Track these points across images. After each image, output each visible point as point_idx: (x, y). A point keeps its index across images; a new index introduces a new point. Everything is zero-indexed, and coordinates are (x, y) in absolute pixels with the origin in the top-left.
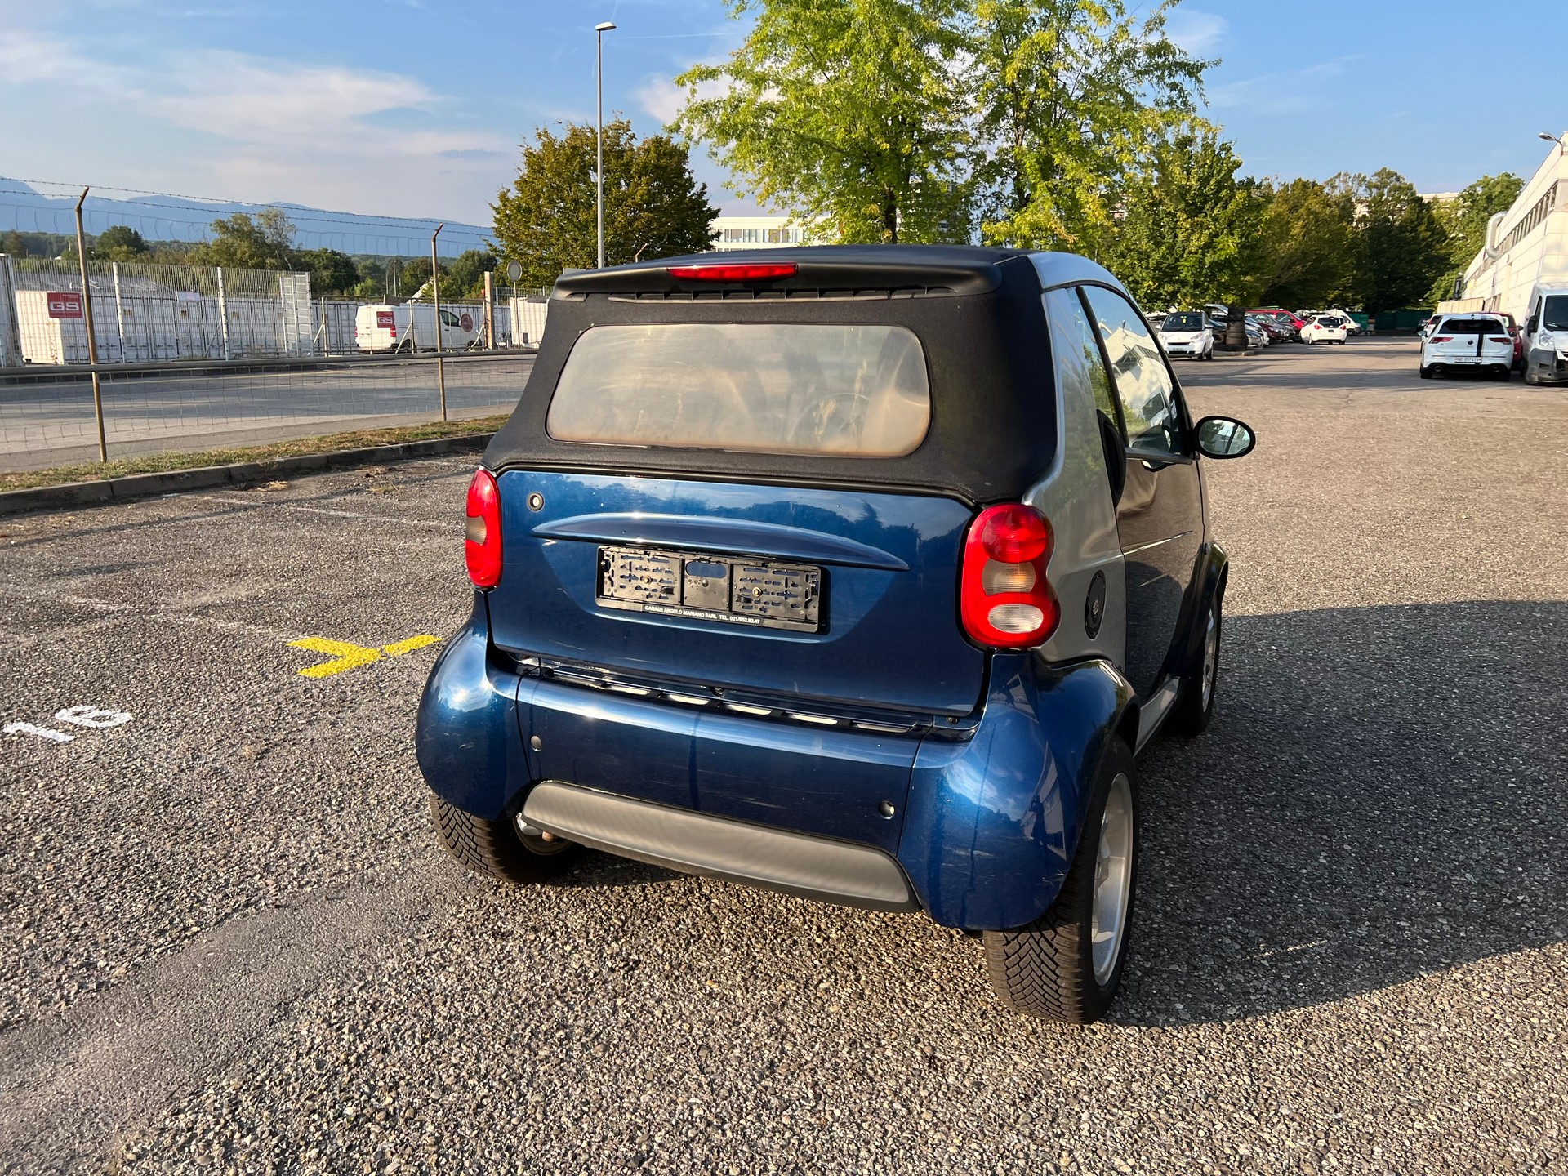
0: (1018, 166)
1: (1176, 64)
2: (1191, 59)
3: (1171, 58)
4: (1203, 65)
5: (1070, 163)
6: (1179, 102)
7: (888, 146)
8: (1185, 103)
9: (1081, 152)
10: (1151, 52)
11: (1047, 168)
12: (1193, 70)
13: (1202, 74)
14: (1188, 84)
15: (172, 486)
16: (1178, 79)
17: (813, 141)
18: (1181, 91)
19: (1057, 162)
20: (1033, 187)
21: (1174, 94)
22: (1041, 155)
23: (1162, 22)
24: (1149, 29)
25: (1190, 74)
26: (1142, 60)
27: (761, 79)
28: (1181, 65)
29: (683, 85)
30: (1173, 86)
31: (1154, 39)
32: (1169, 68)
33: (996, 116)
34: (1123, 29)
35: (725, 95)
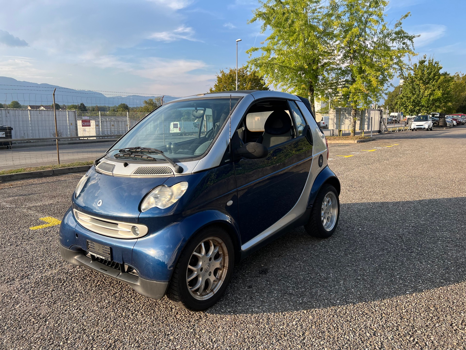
0: (351, 70)
1: (405, 36)
2: (410, 34)
3: (403, 35)
4: (414, 37)
5: (367, 68)
6: (406, 48)
7: (307, 67)
8: (408, 49)
9: (372, 66)
10: (396, 33)
11: (361, 71)
12: (411, 38)
13: (414, 40)
14: (409, 42)
15: (72, 171)
16: (405, 41)
17: (285, 67)
18: (407, 45)
19: (363, 69)
20: (356, 77)
21: (404, 46)
22: (358, 67)
23: (401, 24)
24: (396, 26)
25: (410, 39)
26: (394, 36)
27: (268, 49)
28: (407, 37)
29: (248, 53)
30: (404, 43)
31: (397, 29)
32: (402, 37)
33: (345, 56)
34: (384, 26)
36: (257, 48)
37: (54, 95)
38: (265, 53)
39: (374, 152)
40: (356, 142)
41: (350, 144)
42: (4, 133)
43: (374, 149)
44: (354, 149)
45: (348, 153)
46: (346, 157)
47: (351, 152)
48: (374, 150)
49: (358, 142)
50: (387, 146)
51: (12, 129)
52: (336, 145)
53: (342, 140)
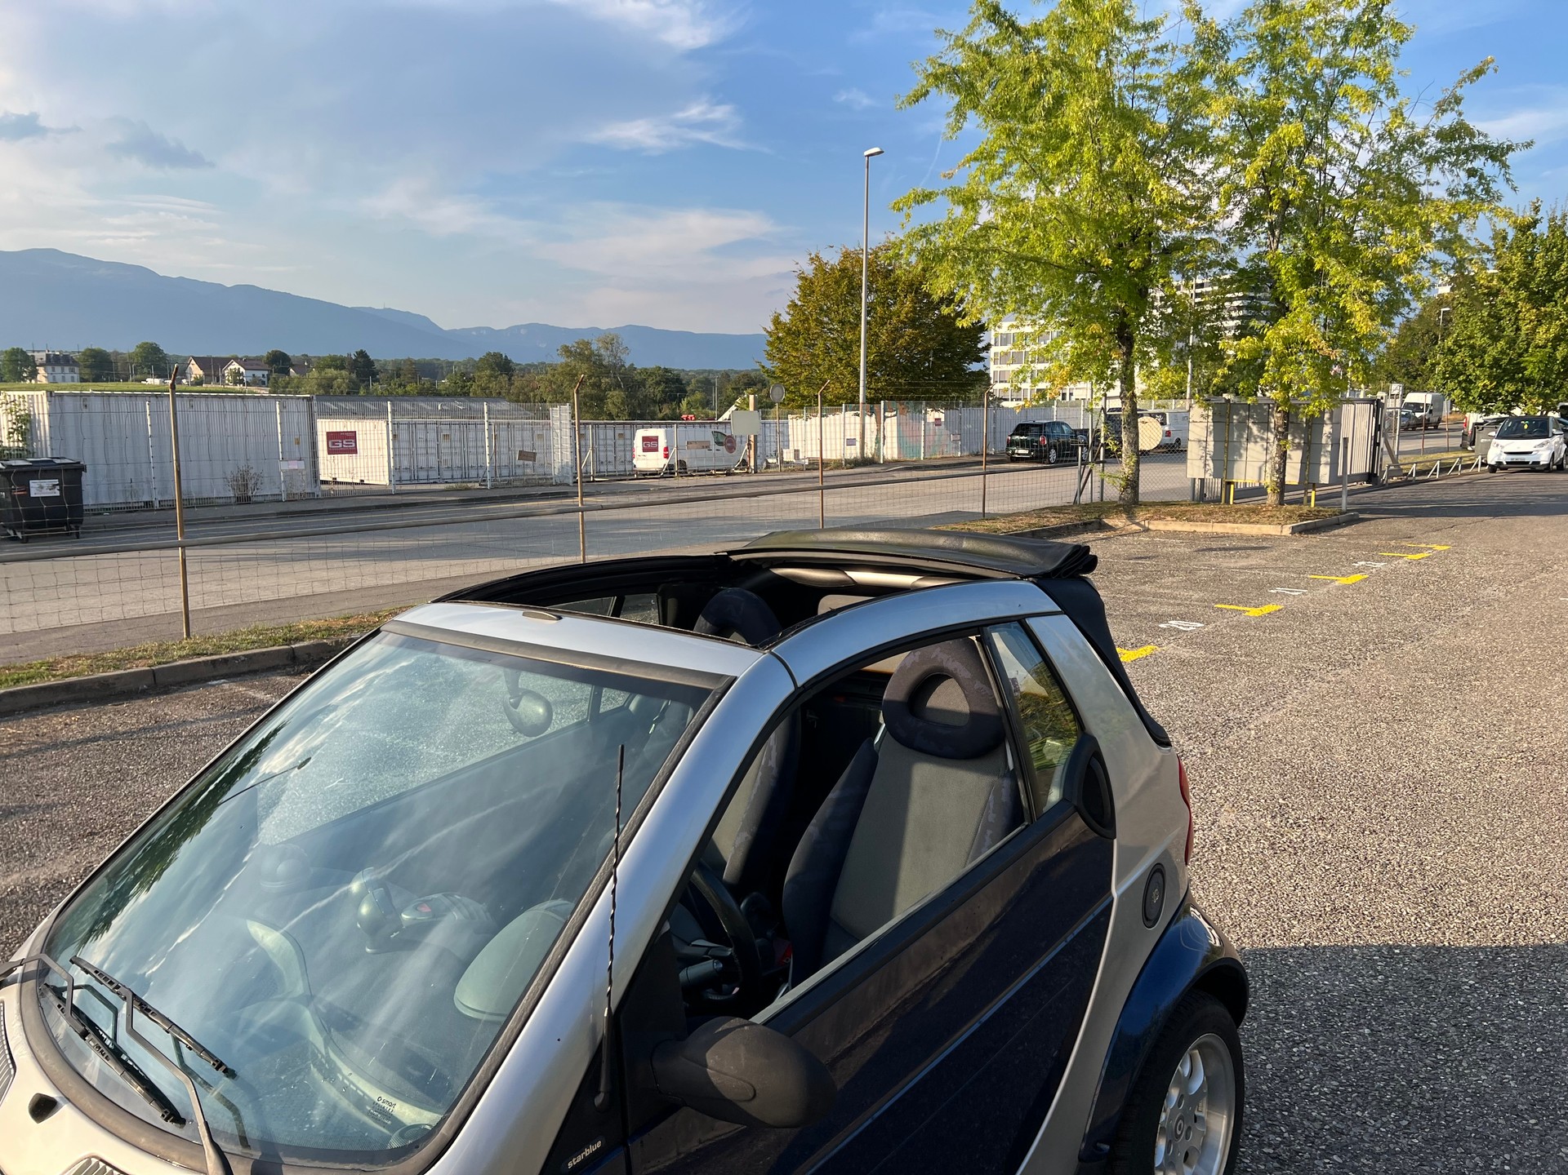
1: (1475, 148)
2: (1494, 140)
3: (1467, 141)
4: (1510, 148)
5: (1334, 267)
6: (1479, 190)
7: (1110, 261)
8: (1487, 191)
9: (1349, 256)
10: (1442, 135)
11: (1308, 275)
12: (1497, 154)
13: (1510, 158)
14: (1490, 168)
15: (224, 670)
16: (1478, 163)
17: (1027, 260)
18: (1482, 177)
19: (1317, 267)
20: (1291, 294)
21: (1473, 181)
22: (1299, 260)
23: (1458, 101)
24: (1442, 109)
25: (1493, 158)
26: (1433, 144)
27: (968, 199)
28: (1483, 149)
29: (900, 210)
30: (1472, 173)
31: (1447, 121)
32: (1465, 152)
33: (1250, 219)
34: (1397, 112)
35: (943, 220)
36: (931, 193)
38: (959, 211)
39: (1357, 588)
40: (1287, 530)
41: (1266, 538)
42: (56, 482)
43: (1359, 571)
44: (1281, 569)
45: (1258, 590)
46: (1253, 612)
47: (1272, 584)
48: (1357, 577)
49: (1294, 530)
50: (1411, 557)
51: (83, 468)
52: (1214, 545)
53: (1235, 522)
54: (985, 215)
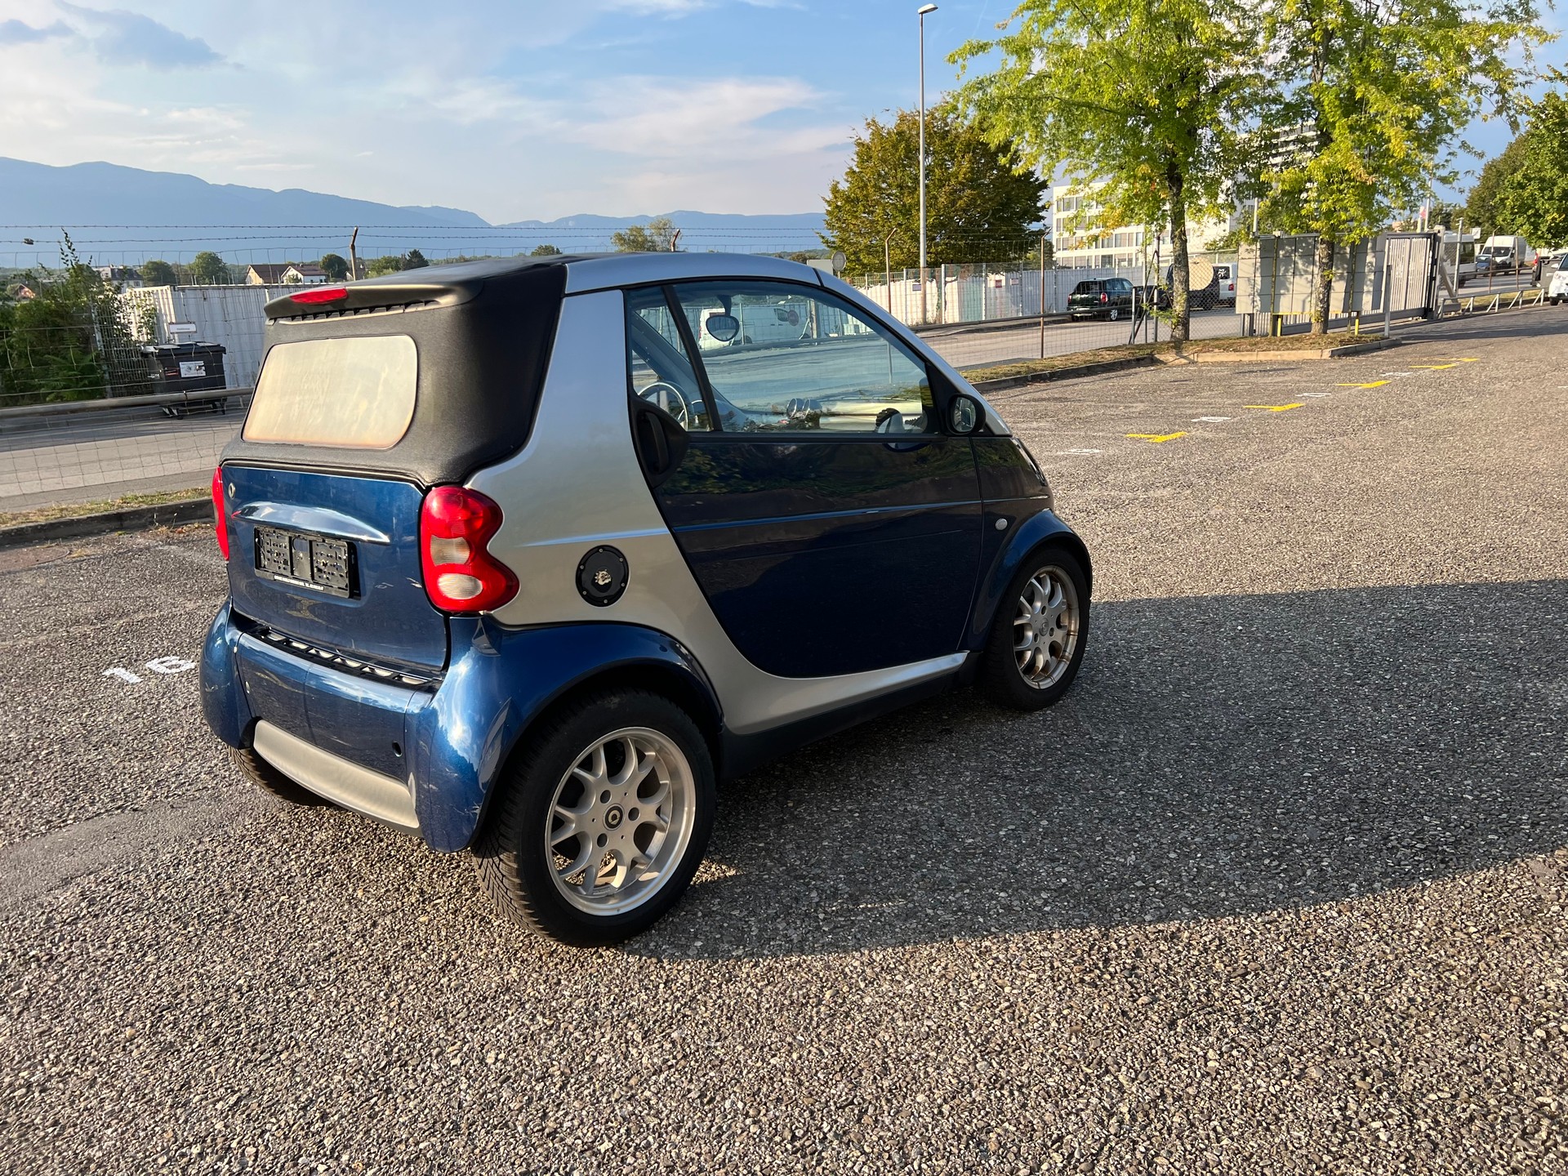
0: (1317, 104)
5: (1374, 95)
6: (1519, 10)
7: (1157, 101)
9: (1389, 84)
11: (1351, 104)
17: (1079, 105)
19: (1358, 96)
20: (1334, 126)
22: (1342, 90)
27: (1021, 49)
29: (955, 62)
33: (1295, 53)
35: (996, 70)
36: (986, 44)
37: (353, 247)
38: (1012, 62)
39: (1378, 390)
40: (1327, 354)
41: (1305, 362)
42: (202, 363)
43: (1385, 379)
44: (1312, 382)
45: (1289, 394)
46: (1277, 409)
47: (1299, 391)
48: (1383, 382)
49: (1333, 354)
50: (1434, 368)
51: (224, 350)
52: (1255, 369)
53: (1278, 350)
54: (1039, 65)
